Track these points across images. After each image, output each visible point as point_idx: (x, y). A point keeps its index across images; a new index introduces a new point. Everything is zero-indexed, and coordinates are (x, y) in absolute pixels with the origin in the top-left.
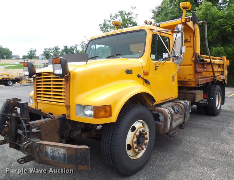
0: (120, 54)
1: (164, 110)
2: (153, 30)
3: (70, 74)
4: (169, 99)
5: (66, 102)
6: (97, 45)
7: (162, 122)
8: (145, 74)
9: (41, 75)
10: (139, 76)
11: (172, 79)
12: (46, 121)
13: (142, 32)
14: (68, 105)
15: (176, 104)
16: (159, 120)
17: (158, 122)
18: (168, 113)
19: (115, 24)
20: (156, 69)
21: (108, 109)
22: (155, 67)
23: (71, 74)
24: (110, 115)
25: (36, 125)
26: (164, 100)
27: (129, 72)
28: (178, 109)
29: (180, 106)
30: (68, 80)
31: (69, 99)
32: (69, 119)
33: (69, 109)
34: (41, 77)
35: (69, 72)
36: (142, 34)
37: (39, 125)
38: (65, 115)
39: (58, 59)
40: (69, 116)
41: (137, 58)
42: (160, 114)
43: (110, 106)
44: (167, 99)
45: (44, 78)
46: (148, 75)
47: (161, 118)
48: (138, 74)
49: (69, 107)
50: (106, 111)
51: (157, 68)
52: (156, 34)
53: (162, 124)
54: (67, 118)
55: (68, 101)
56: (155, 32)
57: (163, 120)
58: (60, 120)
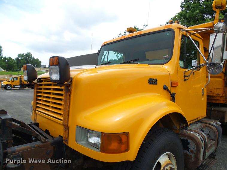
0: (138, 60)
1: (195, 135)
2: (183, 29)
3: (71, 81)
4: (198, 118)
5: (65, 119)
6: (109, 51)
7: (192, 152)
8: (173, 85)
9: (42, 81)
10: (165, 88)
11: (201, 94)
12: (34, 147)
13: (168, 32)
14: (66, 124)
15: (206, 126)
16: (188, 149)
17: (186, 151)
18: (201, 141)
19: (130, 30)
20: (185, 80)
21: (124, 139)
22: (185, 77)
23: (74, 81)
24: (127, 149)
25: (17, 154)
26: (192, 121)
27: (153, 82)
28: (208, 132)
29: (213, 129)
30: (68, 89)
31: (68, 116)
32: (66, 144)
33: (67, 131)
34: (42, 83)
35: (72, 78)
36: (168, 35)
37: (21, 154)
38: (63, 137)
39: (56, 58)
40: (67, 141)
41: (161, 64)
42: (190, 141)
43: (127, 134)
44: (195, 119)
45: (45, 85)
46: (176, 86)
47: (192, 146)
48: (164, 85)
49: (67, 128)
50: (120, 142)
51: (186, 78)
52: (185, 35)
53: (192, 155)
54: (64, 142)
55: (67, 119)
56: (185, 33)
57: (194, 150)
58: (54, 145)
